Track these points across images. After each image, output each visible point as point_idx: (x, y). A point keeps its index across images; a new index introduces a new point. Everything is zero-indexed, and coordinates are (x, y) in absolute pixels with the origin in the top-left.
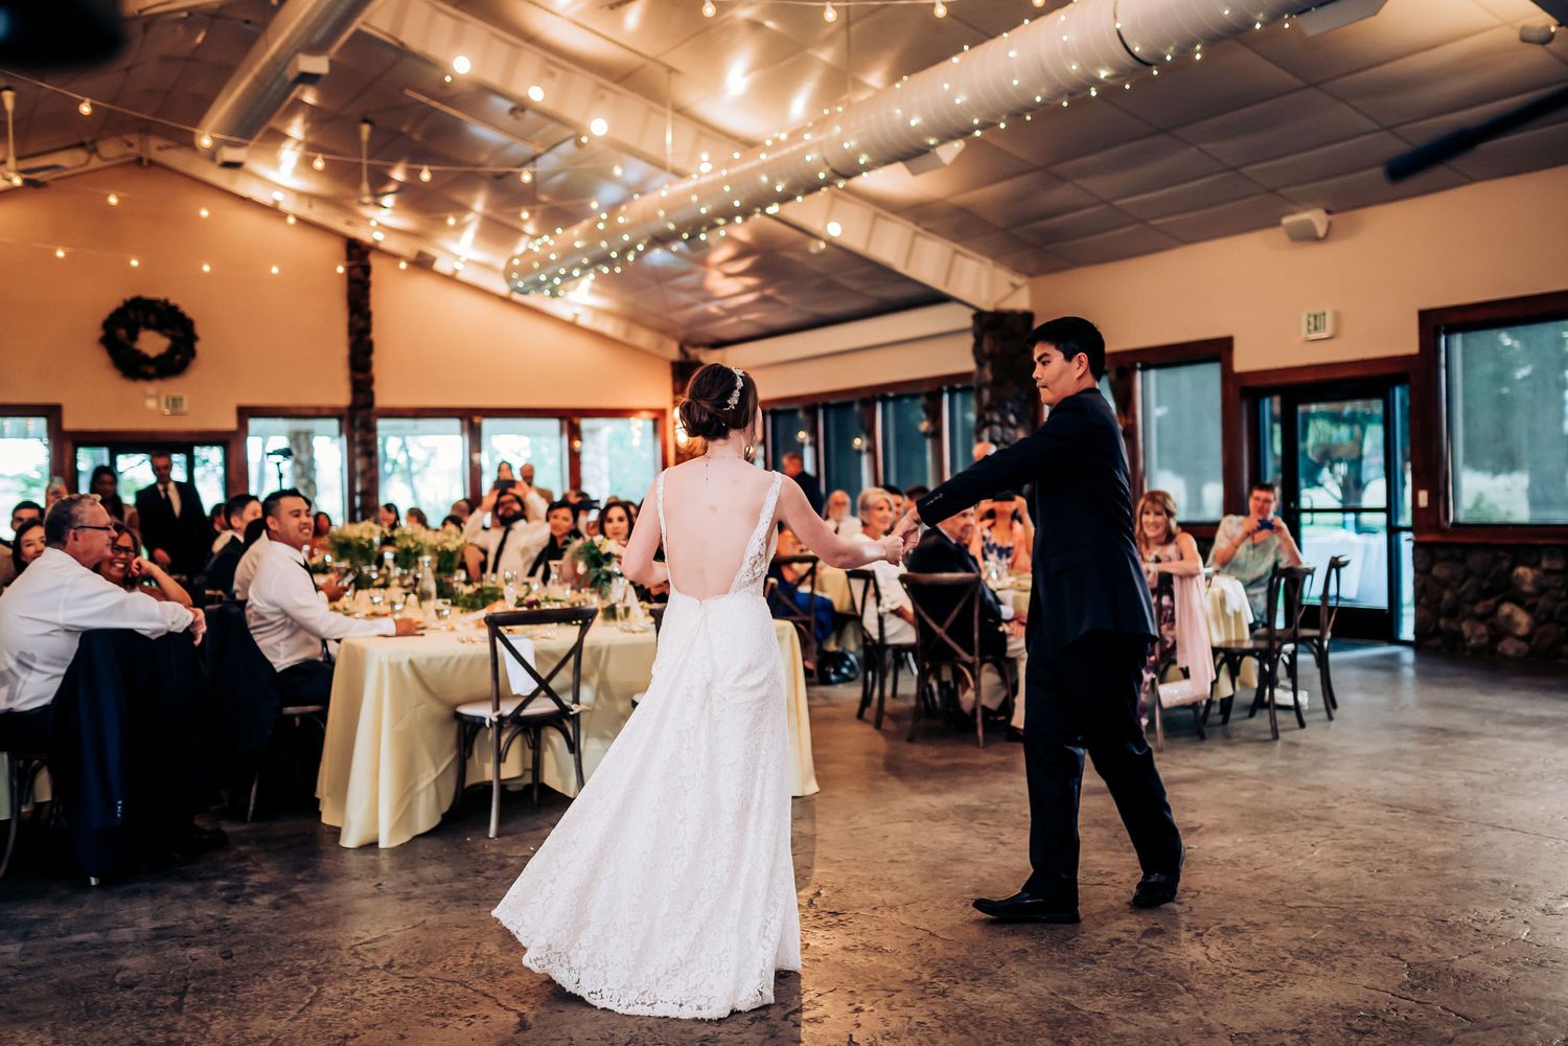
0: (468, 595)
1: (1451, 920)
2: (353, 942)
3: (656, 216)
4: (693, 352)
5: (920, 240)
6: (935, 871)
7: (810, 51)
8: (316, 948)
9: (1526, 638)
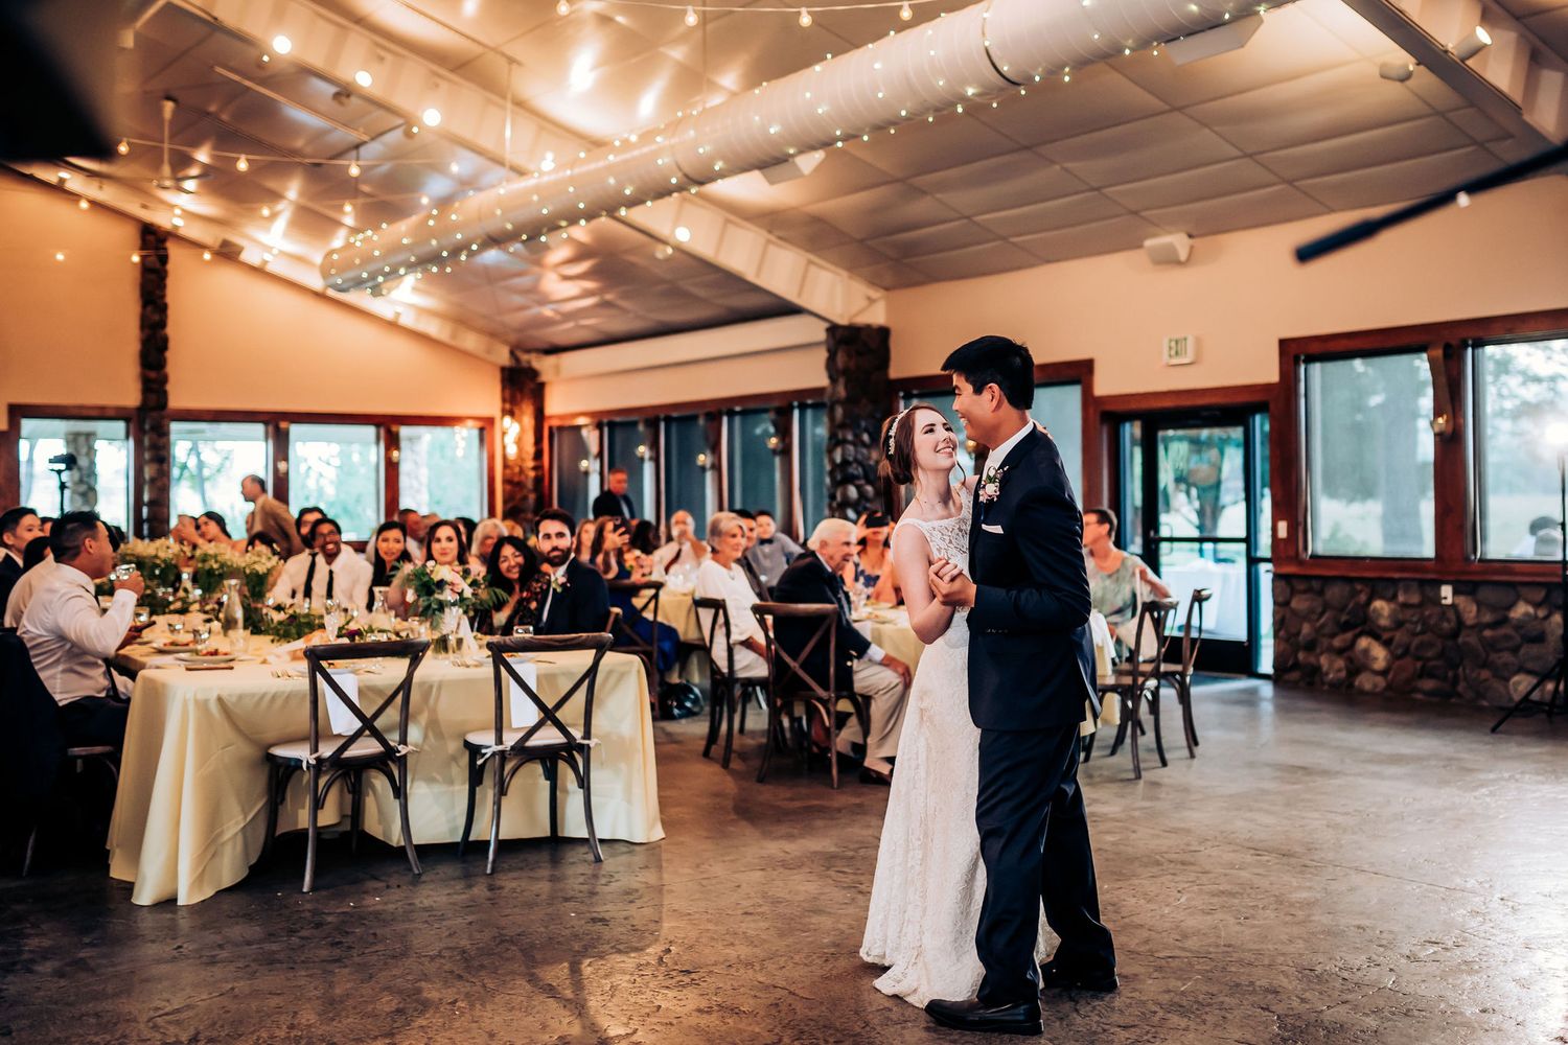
0: (280, 623)
1: (1319, 969)
2: (152, 1014)
3: (493, 214)
4: (524, 357)
5: (772, 249)
6: (790, 924)
7: (662, 49)
8: (109, 1022)
9: (1384, 673)
